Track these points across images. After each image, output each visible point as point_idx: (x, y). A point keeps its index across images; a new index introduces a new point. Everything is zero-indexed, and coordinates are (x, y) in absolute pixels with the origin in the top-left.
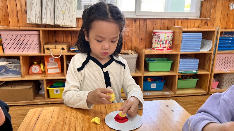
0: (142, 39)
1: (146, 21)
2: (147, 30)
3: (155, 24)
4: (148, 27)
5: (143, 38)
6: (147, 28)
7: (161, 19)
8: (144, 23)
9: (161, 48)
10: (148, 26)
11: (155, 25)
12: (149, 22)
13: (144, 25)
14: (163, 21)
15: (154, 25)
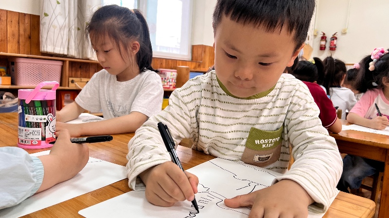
7: (166, 59)
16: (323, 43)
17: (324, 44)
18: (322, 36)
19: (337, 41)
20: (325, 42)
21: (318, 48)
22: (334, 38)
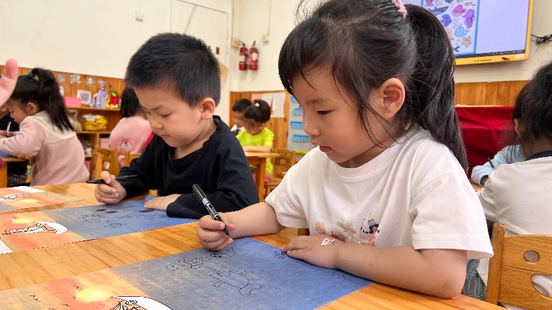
16: (242, 58)
17: (243, 60)
18: (241, 46)
19: (258, 56)
20: (243, 57)
21: (238, 67)
22: (255, 50)
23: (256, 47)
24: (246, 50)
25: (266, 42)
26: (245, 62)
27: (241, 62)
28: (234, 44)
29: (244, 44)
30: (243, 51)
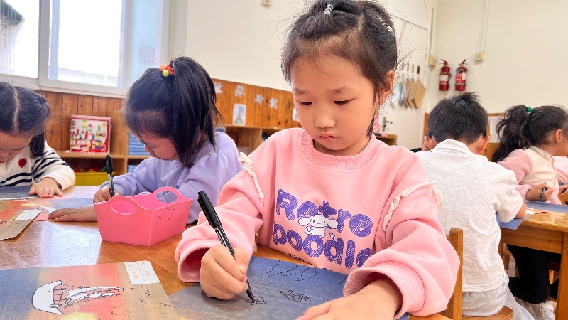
0: (52, 132)
1: (60, 97)
2: (64, 115)
3: (80, 104)
4: (66, 110)
5: (54, 130)
6: (64, 111)
7: (93, 97)
8: (57, 100)
9: (78, 148)
10: (66, 106)
11: (81, 106)
12: (66, 101)
13: (57, 104)
14: (96, 101)
15: (79, 106)
16: (445, 78)
17: (446, 80)
18: (443, 65)
19: (467, 75)
21: (437, 87)
22: (462, 69)
23: (464, 65)
24: (449, 69)
25: (479, 61)
26: (447, 82)
27: (441, 82)
28: (432, 63)
29: (446, 63)
30: (445, 70)
